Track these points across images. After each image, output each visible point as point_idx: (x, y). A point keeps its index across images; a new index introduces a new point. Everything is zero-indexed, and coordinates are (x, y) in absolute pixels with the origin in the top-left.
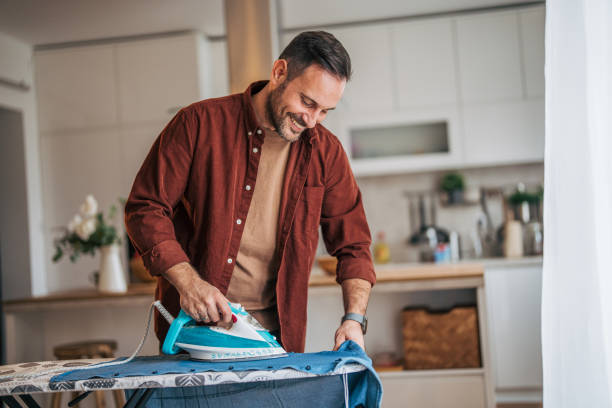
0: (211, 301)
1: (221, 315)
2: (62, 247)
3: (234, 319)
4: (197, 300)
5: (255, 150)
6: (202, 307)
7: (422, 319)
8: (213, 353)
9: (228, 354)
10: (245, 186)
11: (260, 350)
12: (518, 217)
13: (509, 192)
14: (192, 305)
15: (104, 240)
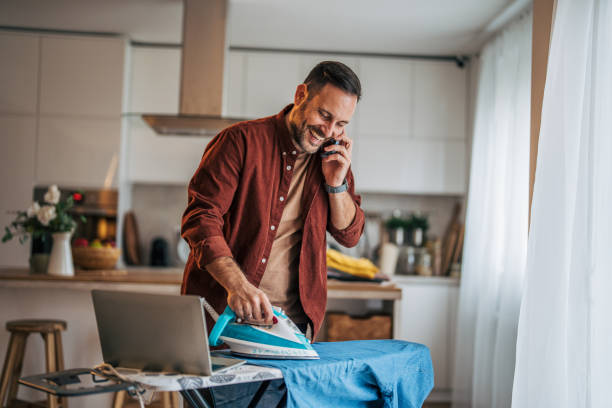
0: (257, 300)
1: (264, 315)
2: (13, 230)
3: (275, 321)
4: (244, 297)
5: (289, 168)
6: (248, 305)
7: (347, 322)
8: (255, 348)
9: (267, 351)
10: (278, 197)
11: (297, 350)
12: (392, 240)
13: (386, 217)
14: (239, 302)
15: (62, 227)
